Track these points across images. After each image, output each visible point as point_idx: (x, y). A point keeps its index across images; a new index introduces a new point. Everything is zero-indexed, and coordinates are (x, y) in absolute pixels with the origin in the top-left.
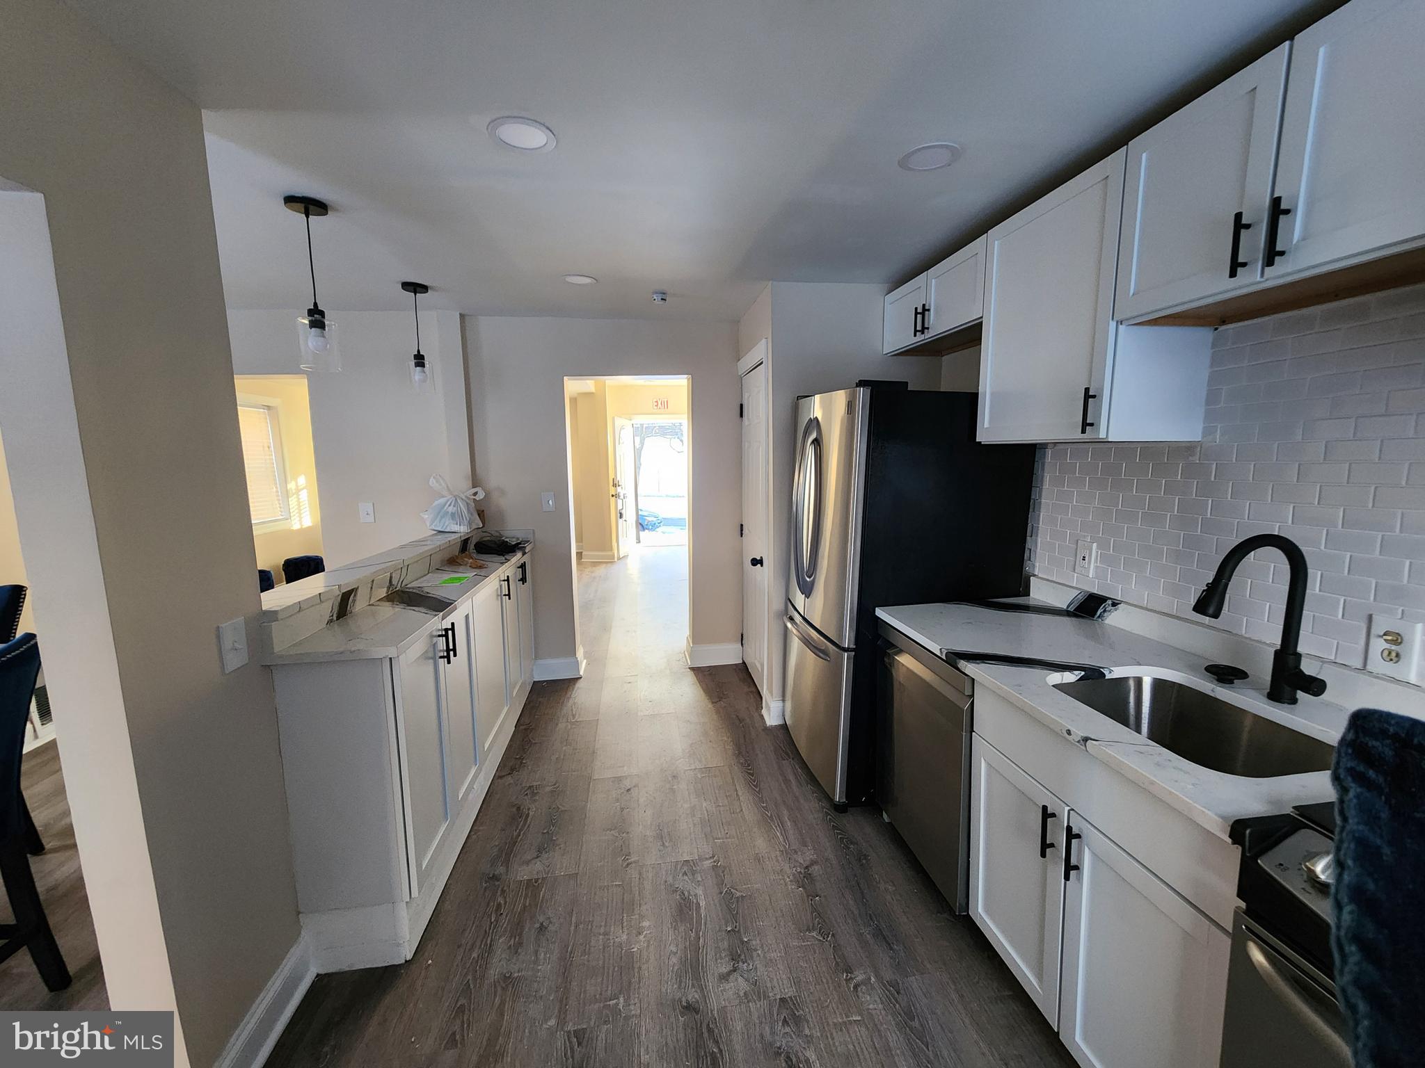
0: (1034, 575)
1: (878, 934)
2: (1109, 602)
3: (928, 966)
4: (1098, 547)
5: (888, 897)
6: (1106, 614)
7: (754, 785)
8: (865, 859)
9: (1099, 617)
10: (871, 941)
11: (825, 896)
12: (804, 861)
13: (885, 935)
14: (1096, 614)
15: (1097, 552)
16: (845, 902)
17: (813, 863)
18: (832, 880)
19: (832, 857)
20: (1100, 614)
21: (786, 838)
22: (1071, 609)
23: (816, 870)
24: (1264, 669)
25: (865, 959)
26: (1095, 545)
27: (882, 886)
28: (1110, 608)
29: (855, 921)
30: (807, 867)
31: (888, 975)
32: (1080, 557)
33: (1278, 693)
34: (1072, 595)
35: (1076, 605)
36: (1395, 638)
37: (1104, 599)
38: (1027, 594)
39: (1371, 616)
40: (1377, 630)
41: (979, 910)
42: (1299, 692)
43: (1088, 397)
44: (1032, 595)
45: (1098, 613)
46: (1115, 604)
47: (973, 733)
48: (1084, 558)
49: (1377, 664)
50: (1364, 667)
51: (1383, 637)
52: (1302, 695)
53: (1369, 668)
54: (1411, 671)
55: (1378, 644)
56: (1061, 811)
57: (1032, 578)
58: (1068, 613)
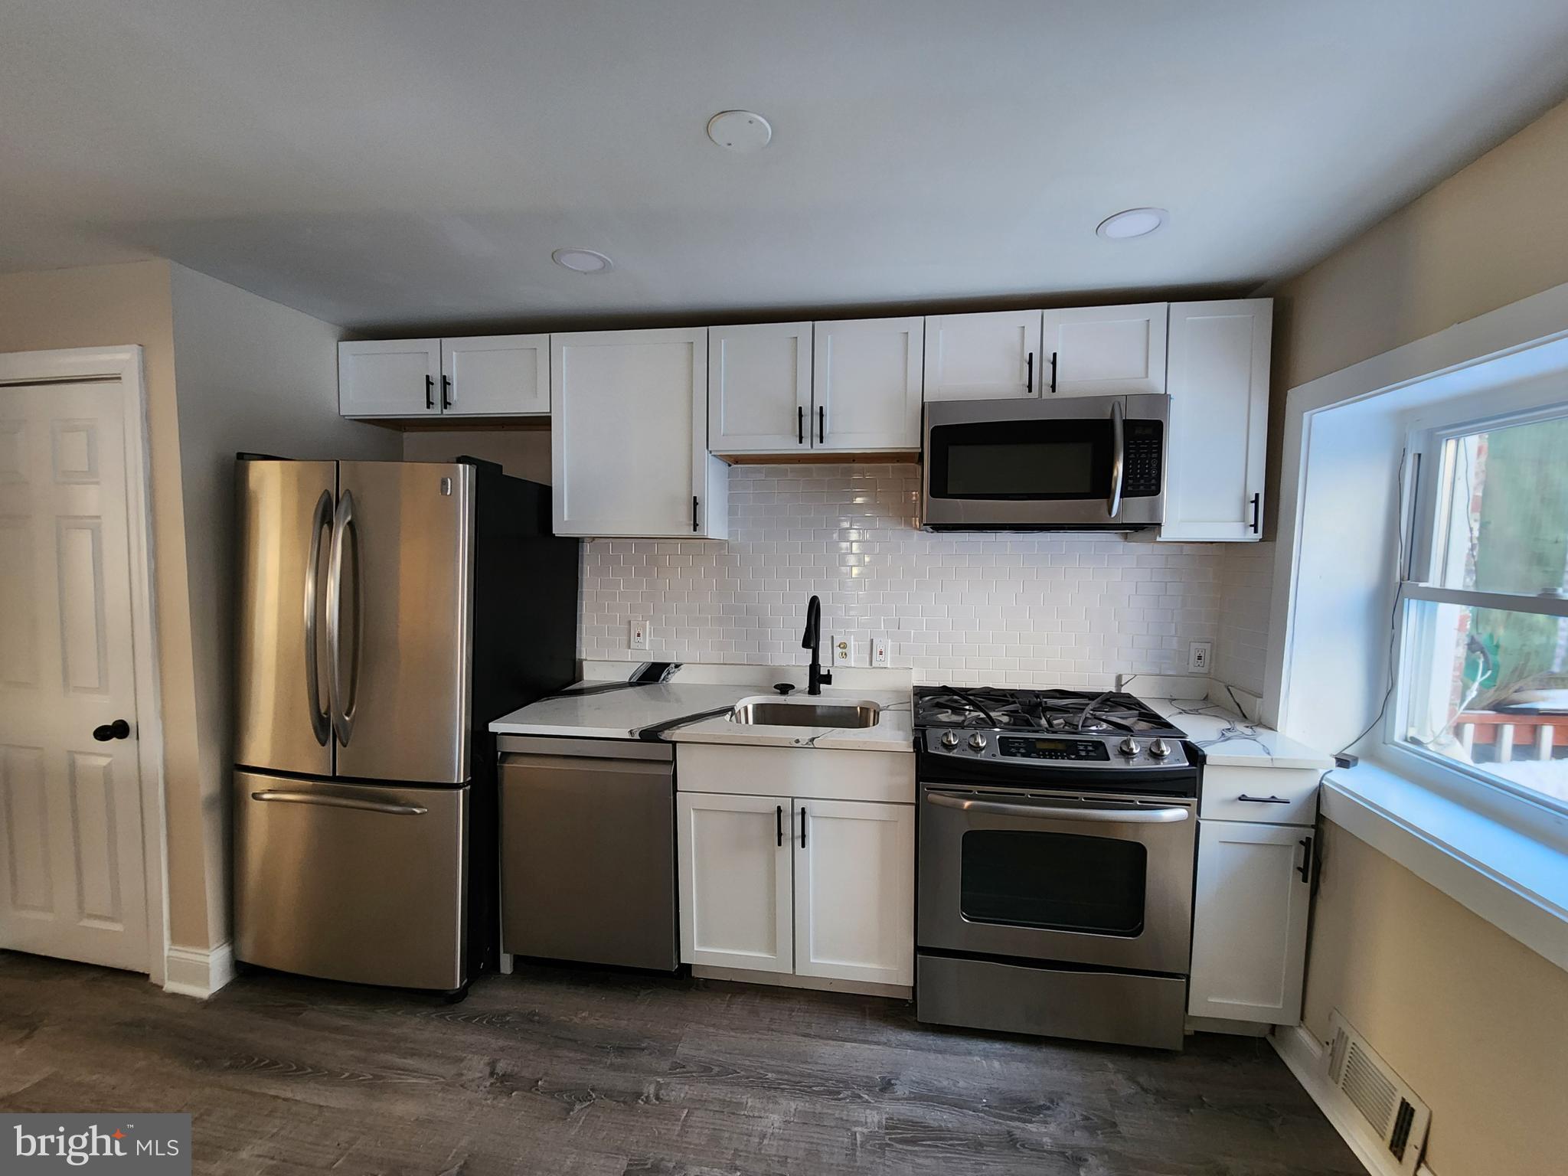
0: (585, 660)
1: (621, 1050)
2: (672, 666)
3: (677, 1031)
4: (651, 624)
5: (592, 1021)
6: (670, 676)
7: (295, 1071)
8: (534, 1015)
9: (663, 680)
10: (625, 1061)
11: (546, 1074)
12: (481, 1072)
13: (626, 1047)
14: (660, 678)
15: (650, 628)
16: (567, 1060)
17: (492, 1064)
18: (531, 1057)
19: (501, 1043)
20: (664, 678)
21: (428, 1075)
22: (634, 680)
23: (501, 1067)
25: (637, 1075)
26: (648, 622)
27: (576, 1020)
28: (673, 670)
29: (594, 1062)
30: (492, 1074)
31: (665, 1065)
32: (634, 636)
33: (813, 690)
34: (634, 668)
35: (639, 675)
36: (843, 646)
37: (668, 665)
38: (581, 679)
39: (833, 637)
40: (836, 644)
41: (695, 949)
42: (821, 685)
43: (695, 503)
44: (585, 678)
45: (662, 677)
46: (677, 666)
47: (678, 793)
48: (639, 635)
49: (838, 661)
50: (833, 664)
51: (839, 646)
52: (823, 686)
53: (835, 665)
54: (852, 661)
55: (838, 651)
56: (786, 805)
57: (584, 663)
58: (631, 684)
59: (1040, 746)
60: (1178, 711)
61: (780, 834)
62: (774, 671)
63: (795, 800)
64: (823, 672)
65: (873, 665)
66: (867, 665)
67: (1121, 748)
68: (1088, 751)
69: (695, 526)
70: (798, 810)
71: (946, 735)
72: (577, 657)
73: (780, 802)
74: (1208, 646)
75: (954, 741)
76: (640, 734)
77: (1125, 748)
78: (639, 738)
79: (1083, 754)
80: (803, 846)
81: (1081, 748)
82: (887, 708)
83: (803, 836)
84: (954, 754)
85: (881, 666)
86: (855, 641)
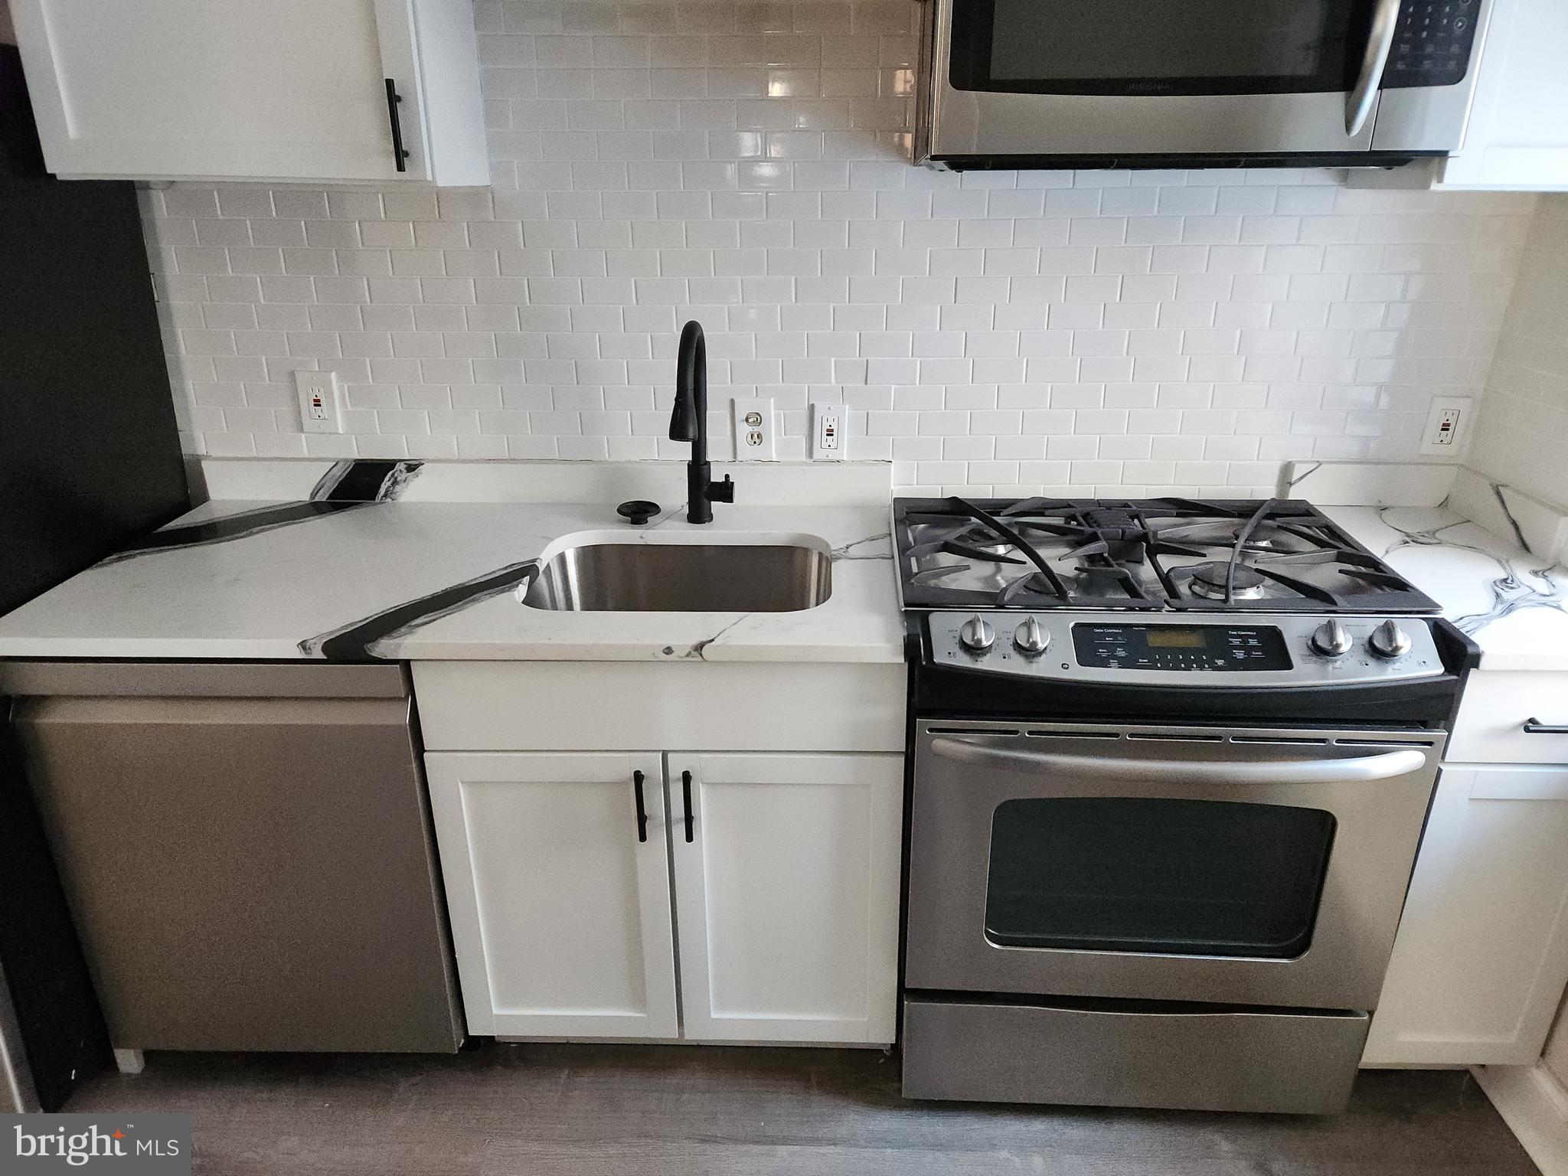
0: (208, 457)
2: (401, 466)
4: (340, 378)
6: (398, 488)
9: (385, 496)
14: (377, 492)
15: (341, 388)
20: (387, 491)
22: (322, 497)
24: (675, 494)
26: (333, 374)
28: (405, 475)
32: (306, 403)
33: (698, 514)
34: (317, 472)
35: (330, 486)
36: (756, 419)
37: (390, 465)
38: (204, 498)
39: (732, 401)
40: (741, 415)
41: (495, 1011)
42: (712, 502)
43: (394, 100)
44: (211, 498)
45: (382, 491)
46: (412, 467)
47: (425, 754)
48: (317, 403)
49: (745, 450)
50: (735, 457)
51: (747, 420)
52: (716, 506)
53: (739, 458)
54: (772, 449)
55: (744, 430)
56: (651, 767)
57: (204, 464)
58: (315, 509)
59: (1155, 640)
60: (1399, 537)
61: (642, 819)
62: (616, 473)
63: (670, 755)
64: (716, 476)
65: (816, 456)
66: (804, 458)
67: (1314, 640)
68: (1248, 649)
69: (401, 157)
70: (676, 772)
71: (972, 624)
72: (186, 450)
73: (641, 763)
74: (1464, 405)
75: (987, 640)
76: (325, 648)
77: (1323, 642)
78: (323, 656)
79: (1240, 654)
80: (689, 838)
81: (1236, 642)
82: (845, 553)
83: (689, 819)
84: (986, 664)
85: (831, 457)
86: (776, 408)
